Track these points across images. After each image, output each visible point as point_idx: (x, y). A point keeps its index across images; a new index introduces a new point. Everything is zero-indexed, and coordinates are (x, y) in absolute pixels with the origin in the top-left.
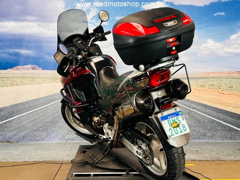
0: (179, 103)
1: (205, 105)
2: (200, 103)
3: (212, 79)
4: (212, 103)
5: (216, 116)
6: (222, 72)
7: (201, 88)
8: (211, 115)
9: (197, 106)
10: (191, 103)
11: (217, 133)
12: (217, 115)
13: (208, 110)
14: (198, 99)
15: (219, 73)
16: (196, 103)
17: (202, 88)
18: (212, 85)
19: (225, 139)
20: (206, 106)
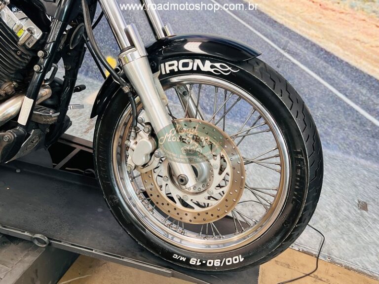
0: (259, 31)
1: (326, 51)
2: (314, 45)
4: (346, 53)
5: (347, 89)
8: (337, 84)
9: (306, 52)
10: (291, 38)
11: (337, 131)
12: (353, 87)
13: (330, 68)
14: (312, 32)
16: (304, 42)
19: (352, 153)
20: (330, 58)
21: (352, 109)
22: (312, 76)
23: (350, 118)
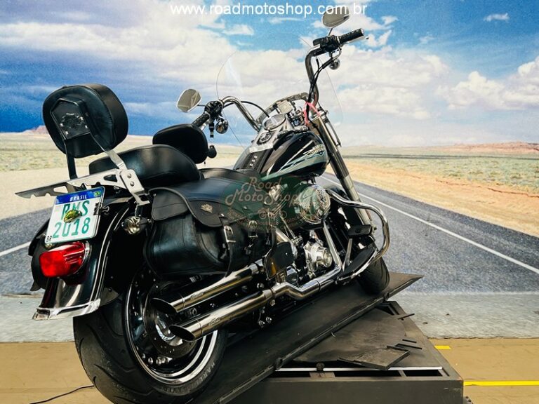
0: (405, 212)
1: (459, 215)
2: (449, 212)
3: (477, 159)
4: (475, 212)
5: (482, 239)
6: (498, 145)
7: (453, 180)
8: (473, 237)
9: (444, 218)
10: (431, 211)
11: (484, 275)
12: (486, 236)
13: (466, 227)
14: (445, 203)
15: (493, 146)
16: (441, 212)
17: (456, 179)
18: (476, 172)
19: (500, 289)
20: (463, 219)
21: (490, 253)
22: (453, 236)
23: (490, 261)
